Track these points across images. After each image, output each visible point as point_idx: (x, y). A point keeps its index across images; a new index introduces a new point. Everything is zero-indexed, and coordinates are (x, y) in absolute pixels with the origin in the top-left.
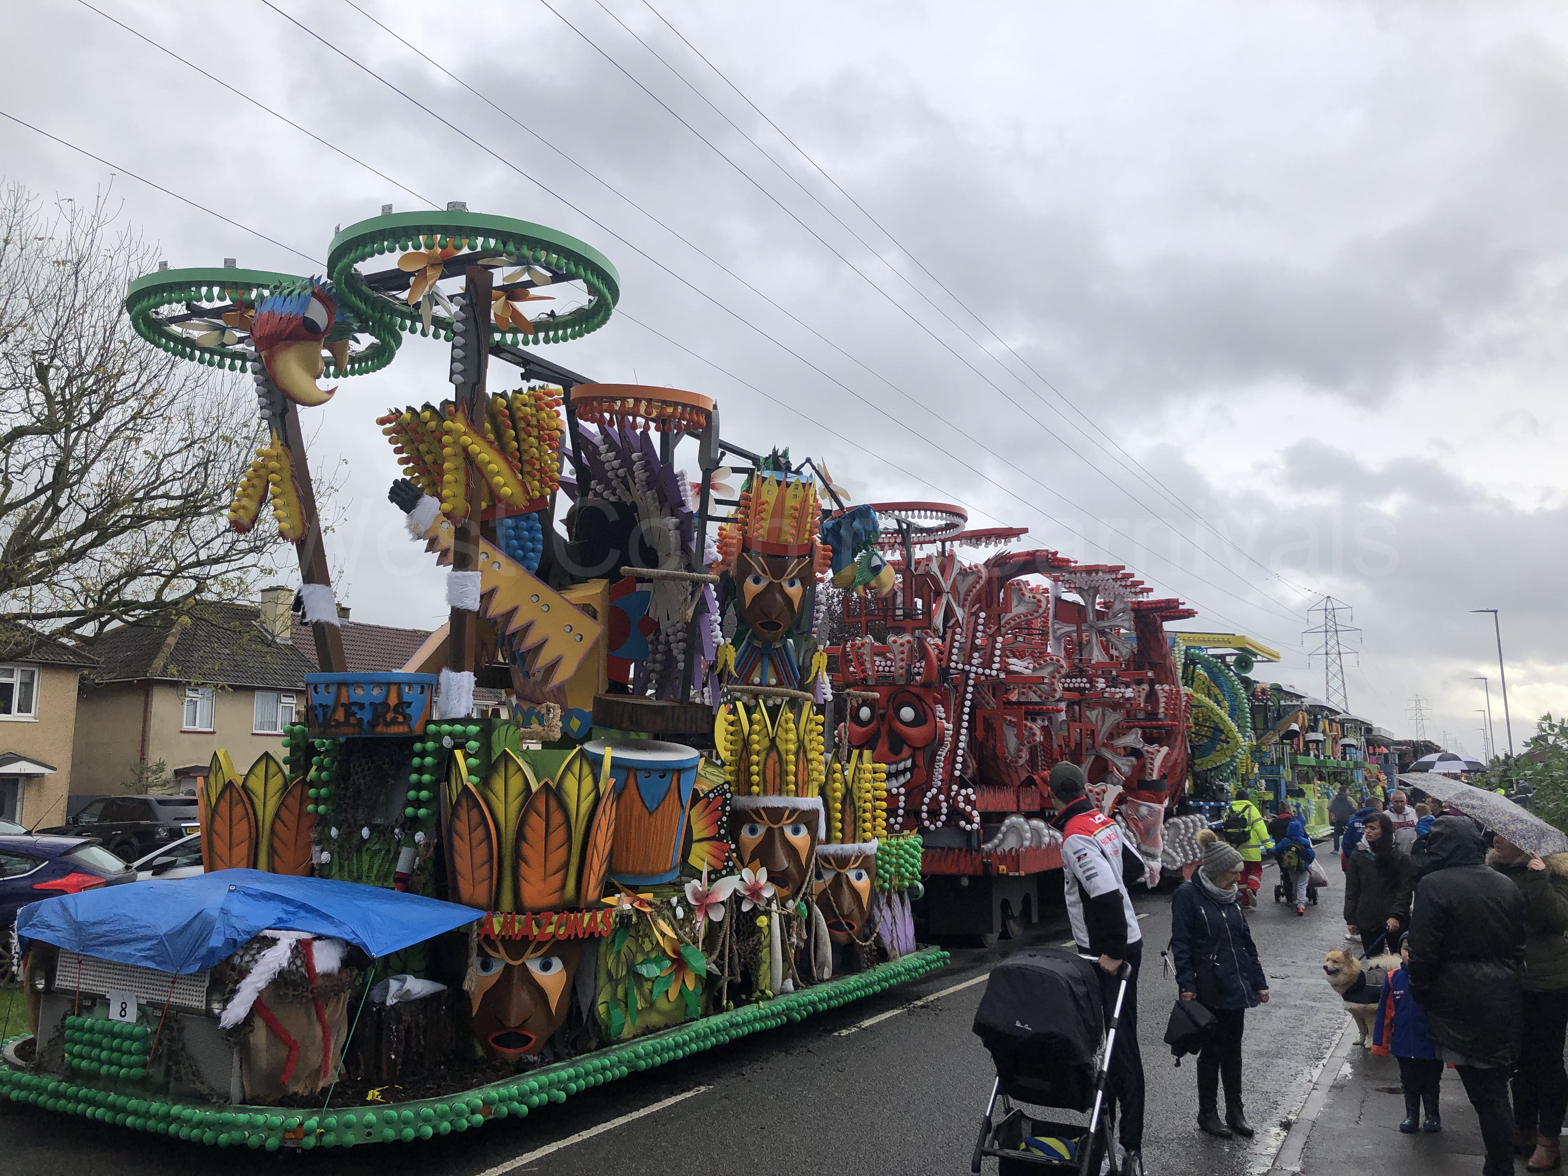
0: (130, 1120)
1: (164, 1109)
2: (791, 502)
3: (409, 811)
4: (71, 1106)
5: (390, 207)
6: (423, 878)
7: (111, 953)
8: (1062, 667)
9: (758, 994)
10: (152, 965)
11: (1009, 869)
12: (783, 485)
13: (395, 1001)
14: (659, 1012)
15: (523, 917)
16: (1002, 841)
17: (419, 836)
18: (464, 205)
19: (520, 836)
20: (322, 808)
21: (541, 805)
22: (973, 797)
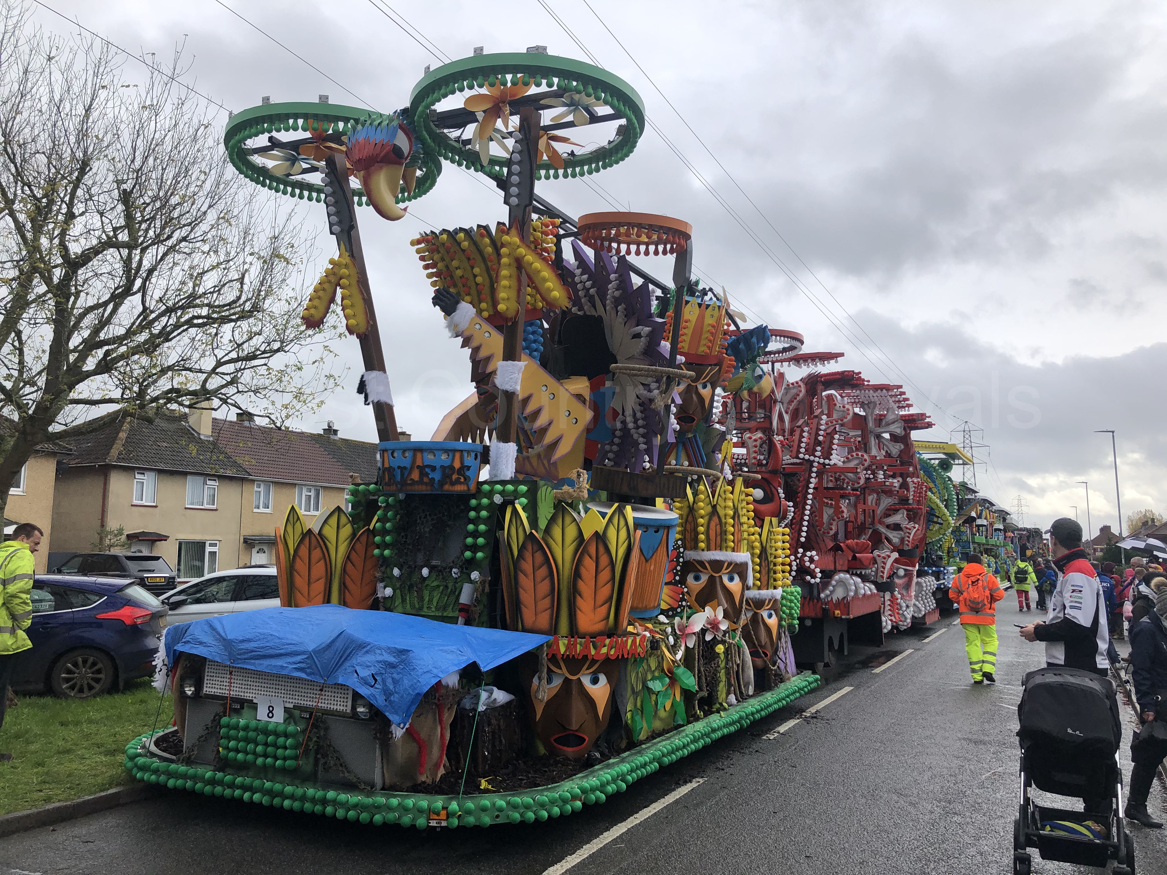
0: (287, 803)
1: (320, 794)
2: (709, 321)
3: (468, 554)
4: (228, 792)
5: (481, 49)
6: (478, 609)
7: (263, 665)
8: (866, 460)
9: (718, 706)
10: (303, 675)
11: (842, 614)
12: (703, 307)
13: (485, 708)
14: (661, 719)
15: (583, 640)
16: (832, 592)
17: (475, 575)
18: (545, 48)
19: (577, 574)
20: (387, 552)
21: (592, 550)
22: (816, 558)
